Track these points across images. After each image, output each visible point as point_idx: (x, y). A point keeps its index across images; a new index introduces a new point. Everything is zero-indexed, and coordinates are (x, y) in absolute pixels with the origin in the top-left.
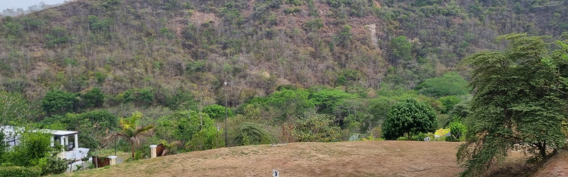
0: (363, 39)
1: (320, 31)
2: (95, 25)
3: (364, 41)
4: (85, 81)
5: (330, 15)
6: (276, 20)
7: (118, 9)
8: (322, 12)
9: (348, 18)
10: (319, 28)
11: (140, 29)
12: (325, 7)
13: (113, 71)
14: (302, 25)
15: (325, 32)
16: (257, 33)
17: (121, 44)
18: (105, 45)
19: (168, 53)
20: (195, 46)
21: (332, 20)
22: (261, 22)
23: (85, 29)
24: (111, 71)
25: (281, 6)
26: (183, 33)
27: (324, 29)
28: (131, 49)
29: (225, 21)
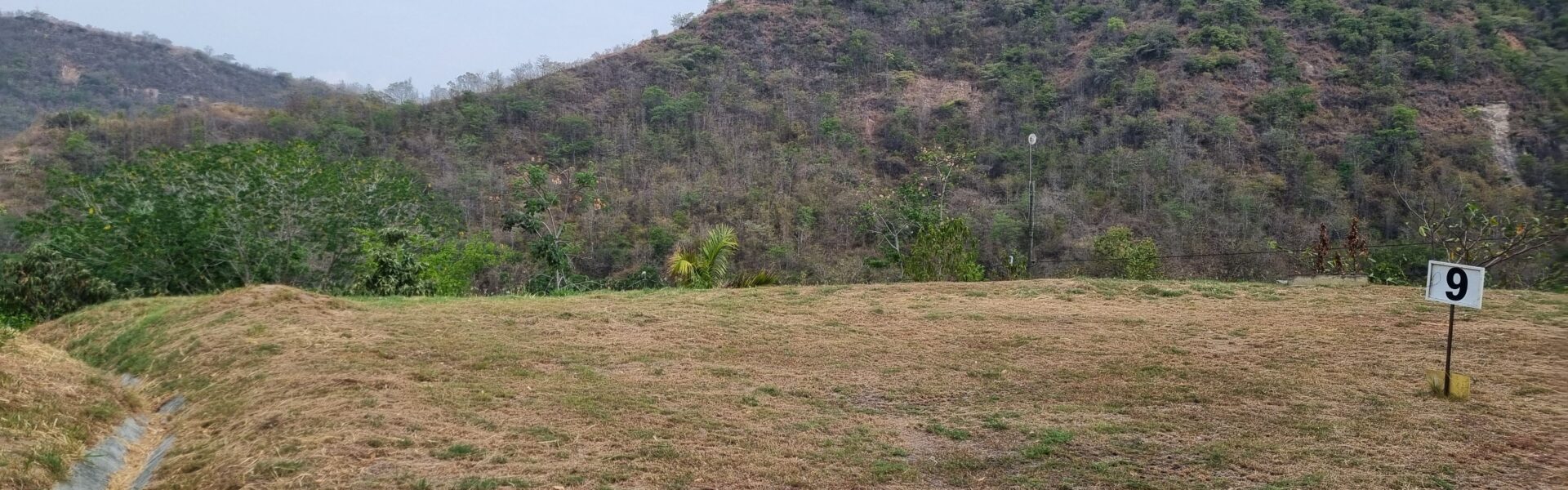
0: (1461, 151)
1: (1303, 126)
2: (660, 110)
3: (1468, 156)
4: (624, 251)
5: (1339, 77)
6: (1157, 92)
7: (717, 72)
8: (1310, 68)
9: (1406, 85)
10: (1302, 116)
11: (767, 122)
12: (1321, 51)
13: (692, 228)
14: (1242, 108)
15: (1322, 128)
16: (1095, 131)
17: (717, 160)
18: (679, 161)
19: (836, 184)
20: (911, 169)
21: (1346, 91)
22: (1109, 98)
23: (635, 122)
24: (687, 228)
25: (1174, 51)
26: (879, 134)
27: (1318, 120)
28: (740, 171)
29: (1001, 100)
